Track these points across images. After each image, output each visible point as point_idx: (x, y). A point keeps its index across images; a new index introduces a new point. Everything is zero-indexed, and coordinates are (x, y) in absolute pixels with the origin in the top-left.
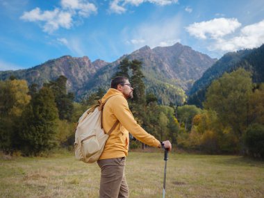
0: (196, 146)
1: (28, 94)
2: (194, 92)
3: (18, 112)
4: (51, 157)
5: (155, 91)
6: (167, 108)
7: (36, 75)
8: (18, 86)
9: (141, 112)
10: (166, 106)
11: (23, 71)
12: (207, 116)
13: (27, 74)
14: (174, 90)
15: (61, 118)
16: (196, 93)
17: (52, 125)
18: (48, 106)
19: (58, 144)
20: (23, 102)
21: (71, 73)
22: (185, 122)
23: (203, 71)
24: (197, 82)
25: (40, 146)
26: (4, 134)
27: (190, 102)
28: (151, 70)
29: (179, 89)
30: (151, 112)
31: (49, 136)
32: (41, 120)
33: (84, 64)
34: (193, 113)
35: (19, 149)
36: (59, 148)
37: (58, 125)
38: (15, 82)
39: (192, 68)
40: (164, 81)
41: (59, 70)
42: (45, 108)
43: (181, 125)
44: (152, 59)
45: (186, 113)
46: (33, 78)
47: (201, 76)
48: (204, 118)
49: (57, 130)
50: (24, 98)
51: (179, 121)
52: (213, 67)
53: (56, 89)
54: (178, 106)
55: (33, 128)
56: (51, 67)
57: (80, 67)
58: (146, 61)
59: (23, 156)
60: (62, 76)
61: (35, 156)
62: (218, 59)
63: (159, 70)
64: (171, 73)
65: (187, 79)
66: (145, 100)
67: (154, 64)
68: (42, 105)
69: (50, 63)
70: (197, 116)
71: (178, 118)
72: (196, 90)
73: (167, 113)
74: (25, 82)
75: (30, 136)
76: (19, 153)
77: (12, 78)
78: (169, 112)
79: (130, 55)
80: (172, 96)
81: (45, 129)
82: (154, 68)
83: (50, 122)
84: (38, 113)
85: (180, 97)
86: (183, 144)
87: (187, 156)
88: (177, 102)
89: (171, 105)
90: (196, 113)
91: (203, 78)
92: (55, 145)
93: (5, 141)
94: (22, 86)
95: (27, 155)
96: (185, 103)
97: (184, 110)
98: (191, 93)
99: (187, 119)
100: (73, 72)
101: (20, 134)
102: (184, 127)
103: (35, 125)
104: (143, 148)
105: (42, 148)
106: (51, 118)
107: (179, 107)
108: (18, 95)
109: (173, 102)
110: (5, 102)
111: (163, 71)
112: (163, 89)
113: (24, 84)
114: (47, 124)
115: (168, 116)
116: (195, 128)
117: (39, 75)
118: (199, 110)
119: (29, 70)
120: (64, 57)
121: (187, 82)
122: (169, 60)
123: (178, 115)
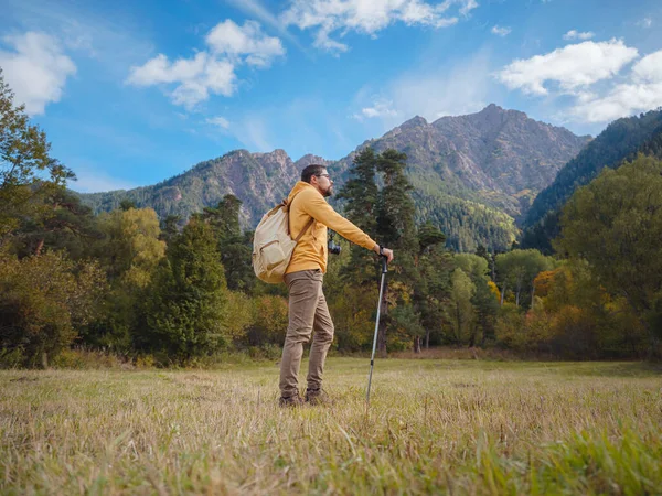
0: (539, 342)
1: (160, 238)
2: (538, 219)
3: (141, 278)
4: (214, 369)
5: (442, 221)
6: (471, 258)
7: (174, 196)
8: (139, 221)
9: (408, 269)
10: (468, 254)
11: (146, 190)
12: (568, 274)
13: (155, 197)
14: (487, 217)
15: (232, 286)
16: (542, 222)
17: (212, 300)
18: (203, 260)
19: (228, 342)
20: (150, 257)
21: (249, 190)
22: (515, 291)
23: (557, 168)
24: (543, 195)
25: (190, 345)
26: (117, 321)
27: (526, 242)
28: (431, 173)
29: (499, 214)
30: (431, 268)
31: (207, 325)
32: (190, 290)
33: (277, 166)
34: (533, 269)
35: (148, 352)
36: (231, 350)
37: (225, 301)
38: (132, 214)
39: (530, 162)
40: (462, 196)
41: (223, 184)
42: (198, 264)
43: (505, 297)
44: (432, 147)
45: (517, 269)
46: (168, 205)
47: (553, 180)
48: (560, 279)
49: (224, 311)
50: (152, 247)
51: (500, 289)
52: (580, 157)
53: (219, 225)
54: (496, 252)
55: (176, 308)
56: (205, 179)
57: (269, 175)
58: (418, 153)
59: (159, 367)
60: (229, 197)
61: (182, 366)
62: (594, 136)
63: (448, 171)
64: (478, 177)
65: (519, 189)
66: (417, 241)
67: (438, 159)
68: (191, 259)
69: (203, 169)
70: (543, 275)
71: (497, 280)
72: (541, 213)
73: (471, 269)
74: (153, 213)
75: (170, 325)
76: (150, 359)
77: (125, 206)
78: (475, 267)
79: (378, 141)
80: (482, 232)
81: (198, 308)
82: (437, 168)
83: (209, 294)
84: (184, 275)
85: (502, 233)
86: (509, 339)
87: (516, 364)
88: (494, 244)
89: (481, 251)
90: (541, 268)
91: (557, 184)
92: (221, 342)
93: (121, 335)
94: (146, 222)
95: (166, 365)
96: (514, 245)
97: (512, 262)
98: (530, 221)
99: (518, 282)
100: (253, 188)
101: (149, 322)
102: (512, 301)
103: (178, 300)
104: (416, 350)
105: (195, 349)
106: (210, 286)
107: (499, 255)
108: (139, 241)
109: (486, 246)
110: (114, 258)
111: (459, 173)
112: (460, 214)
113: (150, 217)
114: (204, 298)
115: (474, 276)
116: (539, 302)
117: (180, 197)
118: (547, 260)
119: (158, 187)
120: (232, 153)
121: (519, 195)
122: (471, 146)
123: (498, 273)
